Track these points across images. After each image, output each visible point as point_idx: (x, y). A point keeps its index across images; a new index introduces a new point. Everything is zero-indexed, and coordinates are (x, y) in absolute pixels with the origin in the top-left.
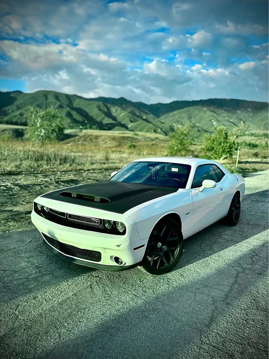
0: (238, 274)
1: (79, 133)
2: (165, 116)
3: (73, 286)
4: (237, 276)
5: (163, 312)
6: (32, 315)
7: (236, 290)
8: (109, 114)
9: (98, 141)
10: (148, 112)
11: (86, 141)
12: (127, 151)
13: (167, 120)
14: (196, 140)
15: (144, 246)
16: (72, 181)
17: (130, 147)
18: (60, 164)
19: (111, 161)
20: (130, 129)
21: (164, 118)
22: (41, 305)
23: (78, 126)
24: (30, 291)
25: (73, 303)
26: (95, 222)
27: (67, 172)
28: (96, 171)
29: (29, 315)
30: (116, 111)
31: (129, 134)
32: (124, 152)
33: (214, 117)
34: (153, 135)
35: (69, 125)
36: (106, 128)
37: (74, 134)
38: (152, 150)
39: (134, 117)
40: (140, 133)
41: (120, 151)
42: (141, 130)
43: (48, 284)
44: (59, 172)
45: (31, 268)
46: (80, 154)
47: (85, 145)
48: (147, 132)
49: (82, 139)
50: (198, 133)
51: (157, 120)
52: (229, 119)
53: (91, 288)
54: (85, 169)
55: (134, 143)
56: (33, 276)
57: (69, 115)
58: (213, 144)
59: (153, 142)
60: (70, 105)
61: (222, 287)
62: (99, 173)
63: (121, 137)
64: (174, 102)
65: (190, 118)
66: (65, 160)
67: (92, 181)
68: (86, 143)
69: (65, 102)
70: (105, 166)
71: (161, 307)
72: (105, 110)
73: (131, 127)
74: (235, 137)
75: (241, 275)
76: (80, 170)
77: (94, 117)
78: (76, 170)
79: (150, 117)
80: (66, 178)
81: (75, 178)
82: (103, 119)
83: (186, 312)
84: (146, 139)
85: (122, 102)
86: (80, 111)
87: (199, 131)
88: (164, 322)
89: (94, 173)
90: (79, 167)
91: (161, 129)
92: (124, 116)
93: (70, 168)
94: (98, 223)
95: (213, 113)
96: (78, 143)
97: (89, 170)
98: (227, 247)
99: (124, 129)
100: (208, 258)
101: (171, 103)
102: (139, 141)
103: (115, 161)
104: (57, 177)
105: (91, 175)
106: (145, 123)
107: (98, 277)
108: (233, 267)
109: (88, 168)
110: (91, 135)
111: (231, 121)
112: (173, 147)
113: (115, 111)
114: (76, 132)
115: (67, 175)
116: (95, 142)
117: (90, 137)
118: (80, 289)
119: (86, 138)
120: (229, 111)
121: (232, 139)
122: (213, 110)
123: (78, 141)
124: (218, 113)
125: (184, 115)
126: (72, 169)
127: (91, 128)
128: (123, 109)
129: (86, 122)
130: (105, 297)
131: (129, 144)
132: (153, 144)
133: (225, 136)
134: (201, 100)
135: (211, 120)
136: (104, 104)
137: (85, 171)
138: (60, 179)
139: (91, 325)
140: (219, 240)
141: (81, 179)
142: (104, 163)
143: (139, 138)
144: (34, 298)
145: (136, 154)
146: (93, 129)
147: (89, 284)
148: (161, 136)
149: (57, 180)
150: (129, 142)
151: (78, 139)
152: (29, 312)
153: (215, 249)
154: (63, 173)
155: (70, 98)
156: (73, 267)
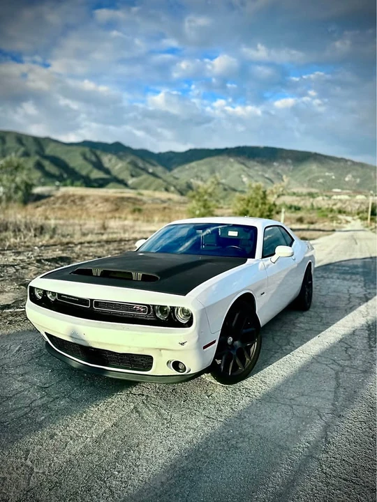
0: (337, 373)
1: (54, 193)
2: (180, 168)
3: (108, 412)
4: (337, 378)
5: (257, 437)
6: (57, 465)
7: (344, 396)
8: (99, 165)
9: (84, 203)
10: (155, 163)
11: (66, 204)
12: (130, 217)
13: (183, 174)
14: (222, 201)
15: (214, 342)
16: (62, 259)
17: (134, 211)
18: (35, 236)
19: (112, 231)
20: (132, 186)
21: (179, 172)
22: (66, 445)
23: (53, 182)
24: (41, 426)
25: (116, 437)
26: (139, 311)
27: (48, 246)
28: (92, 245)
29: (50, 464)
30: (110, 160)
31: (129, 193)
32: (126, 219)
33: (244, 171)
34: (164, 195)
35: (39, 181)
36: (96, 185)
37: (46, 194)
38: (165, 216)
39: (136, 170)
40: (145, 192)
41: (120, 218)
42: (146, 188)
43: (67, 411)
44: (36, 248)
45: (32, 390)
46: (61, 222)
47: (64, 209)
48: (155, 190)
49: (60, 201)
50: (225, 193)
51: (168, 174)
52: (264, 174)
53: (137, 412)
54: (76, 241)
55: (138, 207)
56: (39, 402)
57: (39, 166)
58: (248, 205)
59: (165, 205)
60: (41, 152)
61: (323, 394)
62: (99, 246)
63: (118, 198)
64: (190, 150)
65: (213, 172)
66: (41, 230)
67: (91, 258)
68: (66, 207)
69: (33, 148)
70: (105, 237)
71: (251, 430)
72: (93, 159)
73: (132, 183)
74: (276, 196)
75: (341, 375)
76: (68, 243)
77: (77, 169)
78: (62, 244)
79: (159, 170)
80: (50, 254)
81: (65, 255)
82: (91, 171)
83: (288, 434)
84: (154, 200)
85: (118, 149)
86: (55, 161)
87: (225, 190)
88: (264, 453)
89: (91, 247)
90: (65, 240)
91: (175, 186)
92: (120, 168)
93: (52, 241)
94: (144, 312)
95: (243, 167)
96: (54, 206)
97: (81, 243)
98: (308, 340)
99: (122, 186)
100: (289, 355)
101: (187, 152)
102: (144, 203)
103: (116, 231)
104: (36, 254)
105: (86, 250)
106: (152, 178)
107: (143, 395)
108: (327, 365)
109: (80, 241)
110: (73, 195)
111: (267, 175)
112: (194, 210)
113: (108, 160)
114: (51, 191)
115: (50, 251)
116: (79, 205)
117: (72, 198)
118: (121, 416)
119: (65, 199)
120: (263, 163)
121: (271, 199)
122: (242, 161)
123: (54, 204)
124: (249, 166)
125: (204, 168)
126: (55, 242)
127: (72, 184)
128: (120, 158)
129: (65, 176)
130: (163, 424)
131: (131, 207)
132: (165, 208)
133: (263, 196)
134: (227, 149)
135: (240, 176)
136: (91, 151)
137: (76, 245)
138: (42, 256)
139: (155, 469)
140: (294, 330)
141: (74, 255)
142: (102, 234)
143: (144, 198)
144: (52, 437)
145: (143, 221)
146: (76, 186)
147: (132, 407)
148: (176, 197)
149: (38, 258)
150: (130, 205)
151: (53, 200)
152: (49, 460)
153: (294, 342)
154: (43, 248)
155: (39, 142)
156: (99, 383)
